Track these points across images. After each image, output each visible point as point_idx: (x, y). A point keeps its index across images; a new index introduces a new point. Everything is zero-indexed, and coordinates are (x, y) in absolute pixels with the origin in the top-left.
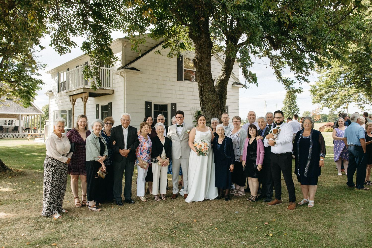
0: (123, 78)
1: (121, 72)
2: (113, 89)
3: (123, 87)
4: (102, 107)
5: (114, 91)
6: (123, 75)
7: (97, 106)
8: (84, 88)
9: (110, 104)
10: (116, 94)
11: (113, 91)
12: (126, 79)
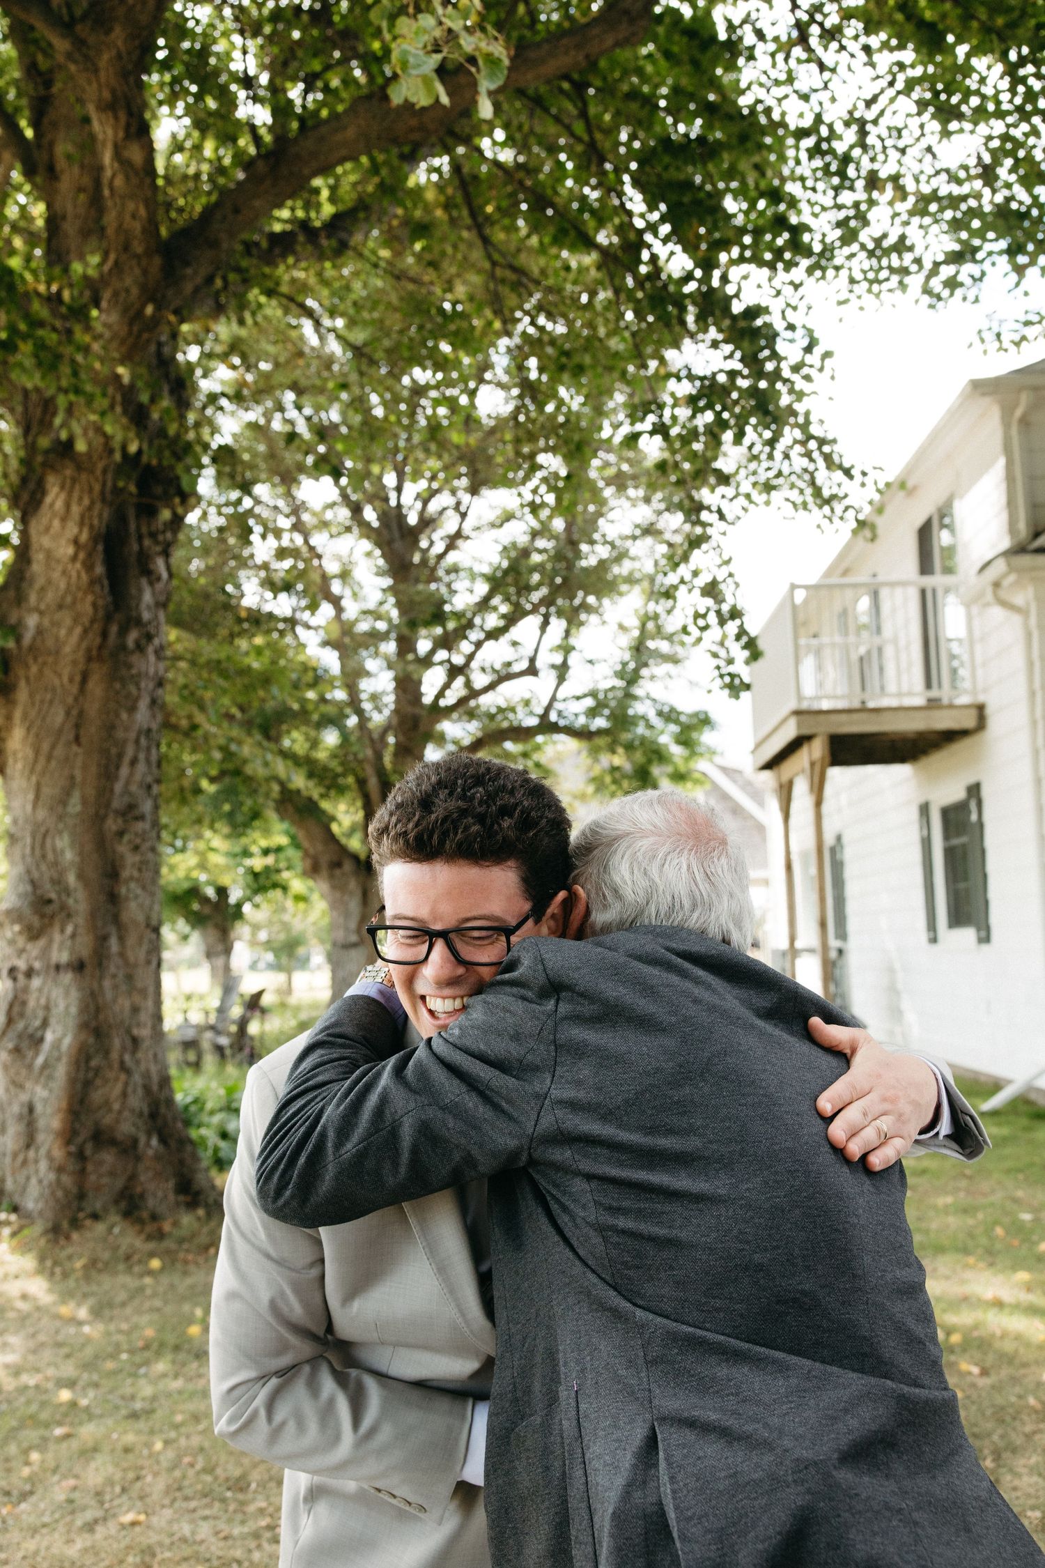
0: (1017, 619)
1: (997, 585)
2: (981, 698)
3: (1022, 678)
4: (946, 812)
5: (989, 711)
6: (1019, 599)
7: (924, 809)
8: (797, 713)
9: (974, 790)
10: (996, 724)
11: (981, 709)
12: (1033, 621)
